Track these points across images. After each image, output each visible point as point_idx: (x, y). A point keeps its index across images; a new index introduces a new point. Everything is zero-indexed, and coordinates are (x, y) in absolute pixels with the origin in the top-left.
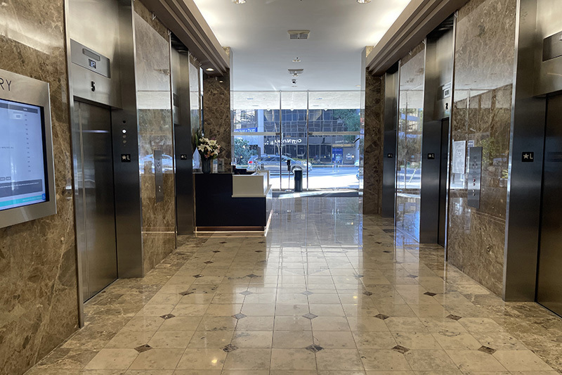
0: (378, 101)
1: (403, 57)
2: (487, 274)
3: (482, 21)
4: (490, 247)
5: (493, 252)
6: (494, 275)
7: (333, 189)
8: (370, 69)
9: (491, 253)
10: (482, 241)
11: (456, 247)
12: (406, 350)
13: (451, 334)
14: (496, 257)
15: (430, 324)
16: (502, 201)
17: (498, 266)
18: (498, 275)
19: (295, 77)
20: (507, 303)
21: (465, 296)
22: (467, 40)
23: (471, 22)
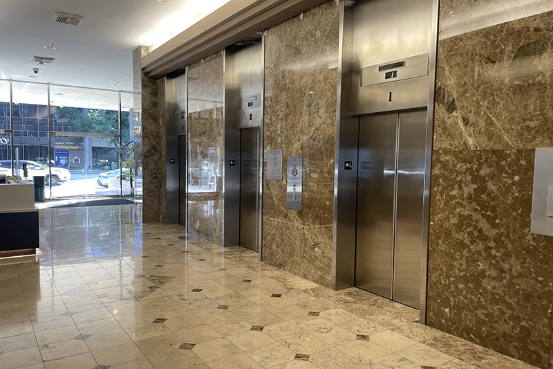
0: (155, 104)
1: (191, 64)
2: (313, 268)
3: (298, 44)
4: (316, 245)
5: (319, 248)
6: (321, 269)
7: (84, 197)
8: (147, 70)
9: (316, 249)
10: (306, 240)
11: (274, 247)
12: (308, 357)
13: (325, 330)
14: (323, 253)
15: (303, 325)
16: (328, 203)
17: (326, 261)
18: (326, 268)
19: (39, 67)
20: (338, 292)
21: (303, 291)
22: (280, 58)
23: (284, 43)
